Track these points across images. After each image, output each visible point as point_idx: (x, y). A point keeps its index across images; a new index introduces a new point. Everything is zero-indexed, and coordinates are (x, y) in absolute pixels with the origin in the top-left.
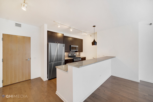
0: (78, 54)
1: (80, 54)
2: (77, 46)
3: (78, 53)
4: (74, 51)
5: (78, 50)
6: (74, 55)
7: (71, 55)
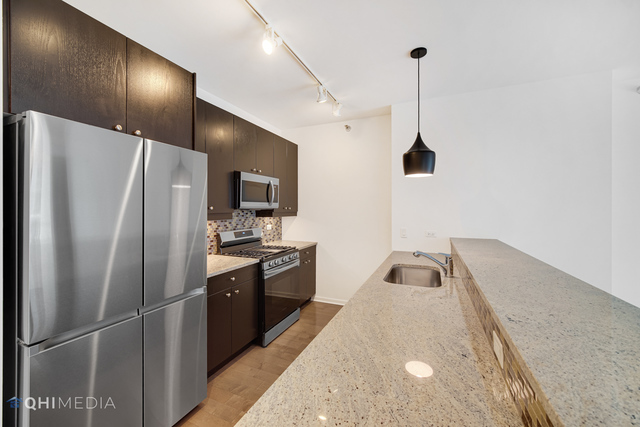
0: (269, 227)
1: (279, 226)
2: (274, 182)
3: (268, 223)
4: (250, 210)
5: (275, 206)
6: (255, 236)
7: (237, 235)
